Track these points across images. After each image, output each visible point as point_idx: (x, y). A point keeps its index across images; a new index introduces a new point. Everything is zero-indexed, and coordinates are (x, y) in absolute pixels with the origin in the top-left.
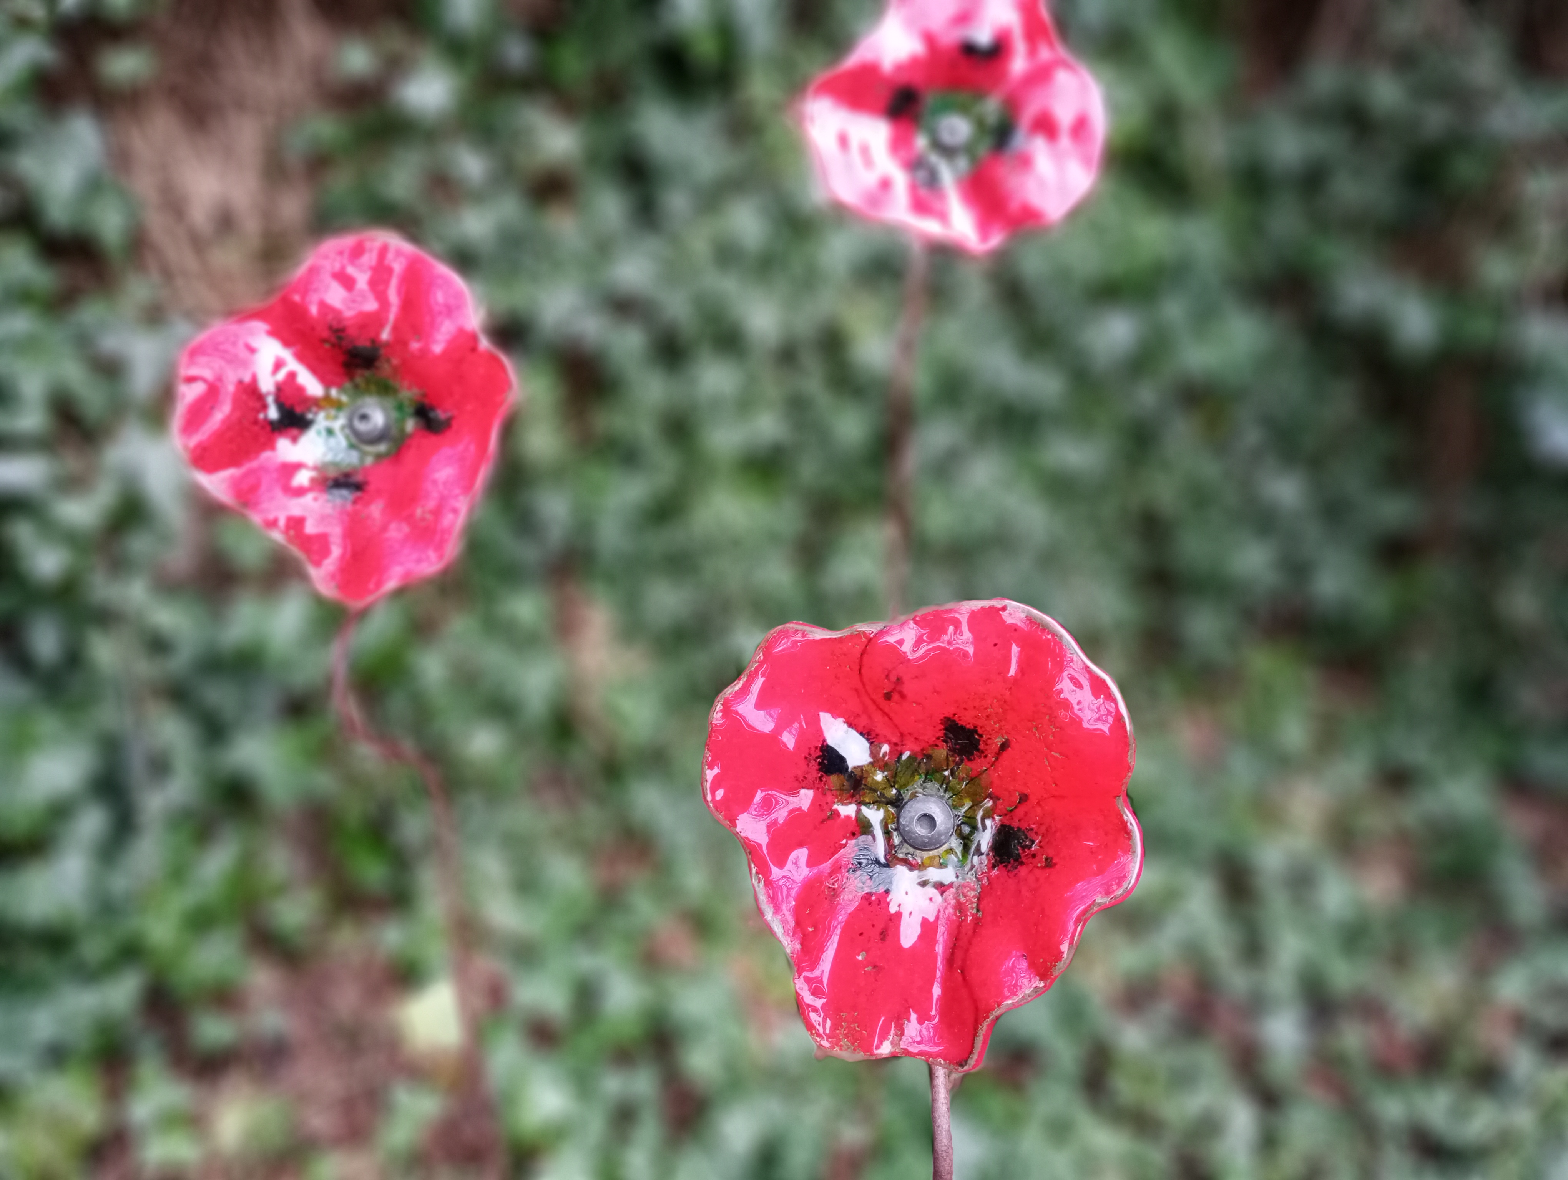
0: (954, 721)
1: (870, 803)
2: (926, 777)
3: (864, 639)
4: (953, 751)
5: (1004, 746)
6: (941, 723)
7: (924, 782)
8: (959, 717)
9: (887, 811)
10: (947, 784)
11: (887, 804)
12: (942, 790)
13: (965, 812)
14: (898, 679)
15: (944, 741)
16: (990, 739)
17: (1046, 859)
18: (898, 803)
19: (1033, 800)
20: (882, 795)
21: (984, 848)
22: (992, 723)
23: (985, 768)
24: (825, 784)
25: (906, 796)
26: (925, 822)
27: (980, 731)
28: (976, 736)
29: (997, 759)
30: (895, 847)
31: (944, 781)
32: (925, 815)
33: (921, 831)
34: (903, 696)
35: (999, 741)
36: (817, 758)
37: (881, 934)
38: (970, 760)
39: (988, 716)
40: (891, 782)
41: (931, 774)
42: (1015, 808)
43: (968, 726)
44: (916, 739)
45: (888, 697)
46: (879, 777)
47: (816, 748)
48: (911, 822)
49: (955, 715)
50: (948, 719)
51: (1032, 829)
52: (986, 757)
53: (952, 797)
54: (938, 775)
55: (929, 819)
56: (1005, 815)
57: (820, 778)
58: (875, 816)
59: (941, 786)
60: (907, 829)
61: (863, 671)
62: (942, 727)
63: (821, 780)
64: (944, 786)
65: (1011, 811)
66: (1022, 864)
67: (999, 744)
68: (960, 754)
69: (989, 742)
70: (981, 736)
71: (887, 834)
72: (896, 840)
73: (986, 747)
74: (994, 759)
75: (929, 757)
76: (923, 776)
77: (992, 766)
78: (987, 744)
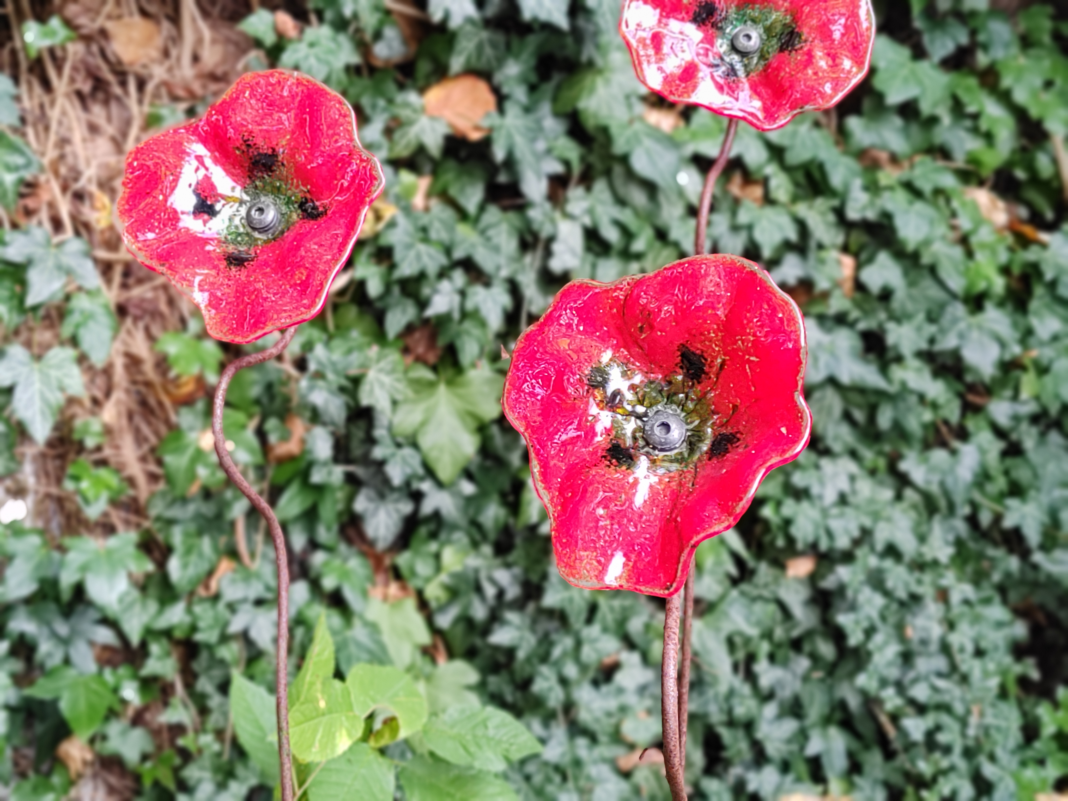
0: (687, 348)
2: (667, 400)
4: (686, 375)
5: (723, 365)
6: (678, 351)
7: (666, 404)
8: (691, 344)
10: (683, 406)
11: (637, 418)
12: (679, 410)
13: (694, 426)
14: (648, 314)
15: (680, 367)
16: (712, 361)
18: (644, 417)
19: (742, 408)
21: (705, 449)
22: (713, 346)
23: (709, 388)
25: (651, 413)
26: (663, 429)
27: (706, 356)
28: (703, 361)
29: (717, 378)
30: (640, 448)
31: (680, 404)
32: (663, 424)
33: (658, 434)
34: (650, 328)
35: (718, 362)
38: (699, 383)
39: (710, 341)
41: (670, 398)
42: (730, 417)
43: (697, 352)
44: (661, 366)
45: (640, 330)
48: (653, 428)
49: (687, 341)
50: (683, 346)
51: (739, 431)
52: (710, 378)
53: (686, 415)
54: (676, 398)
55: (667, 427)
56: (722, 425)
58: (627, 426)
59: (678, 407)
60: (650, 433)
61: (626, 311)
62: (679, 353)
64: (681, 407)
65: (727, 421)
66: (728, 452)
67: (719, 365)
68: (692, 379)
69: (712, 364)
70: (706, 360)
72: (641, 442)
73: (710, 369)
74: (715, 379)
75: (670, 383)
76: (665, 400)
77: (714, 385)
78: (710, 367)
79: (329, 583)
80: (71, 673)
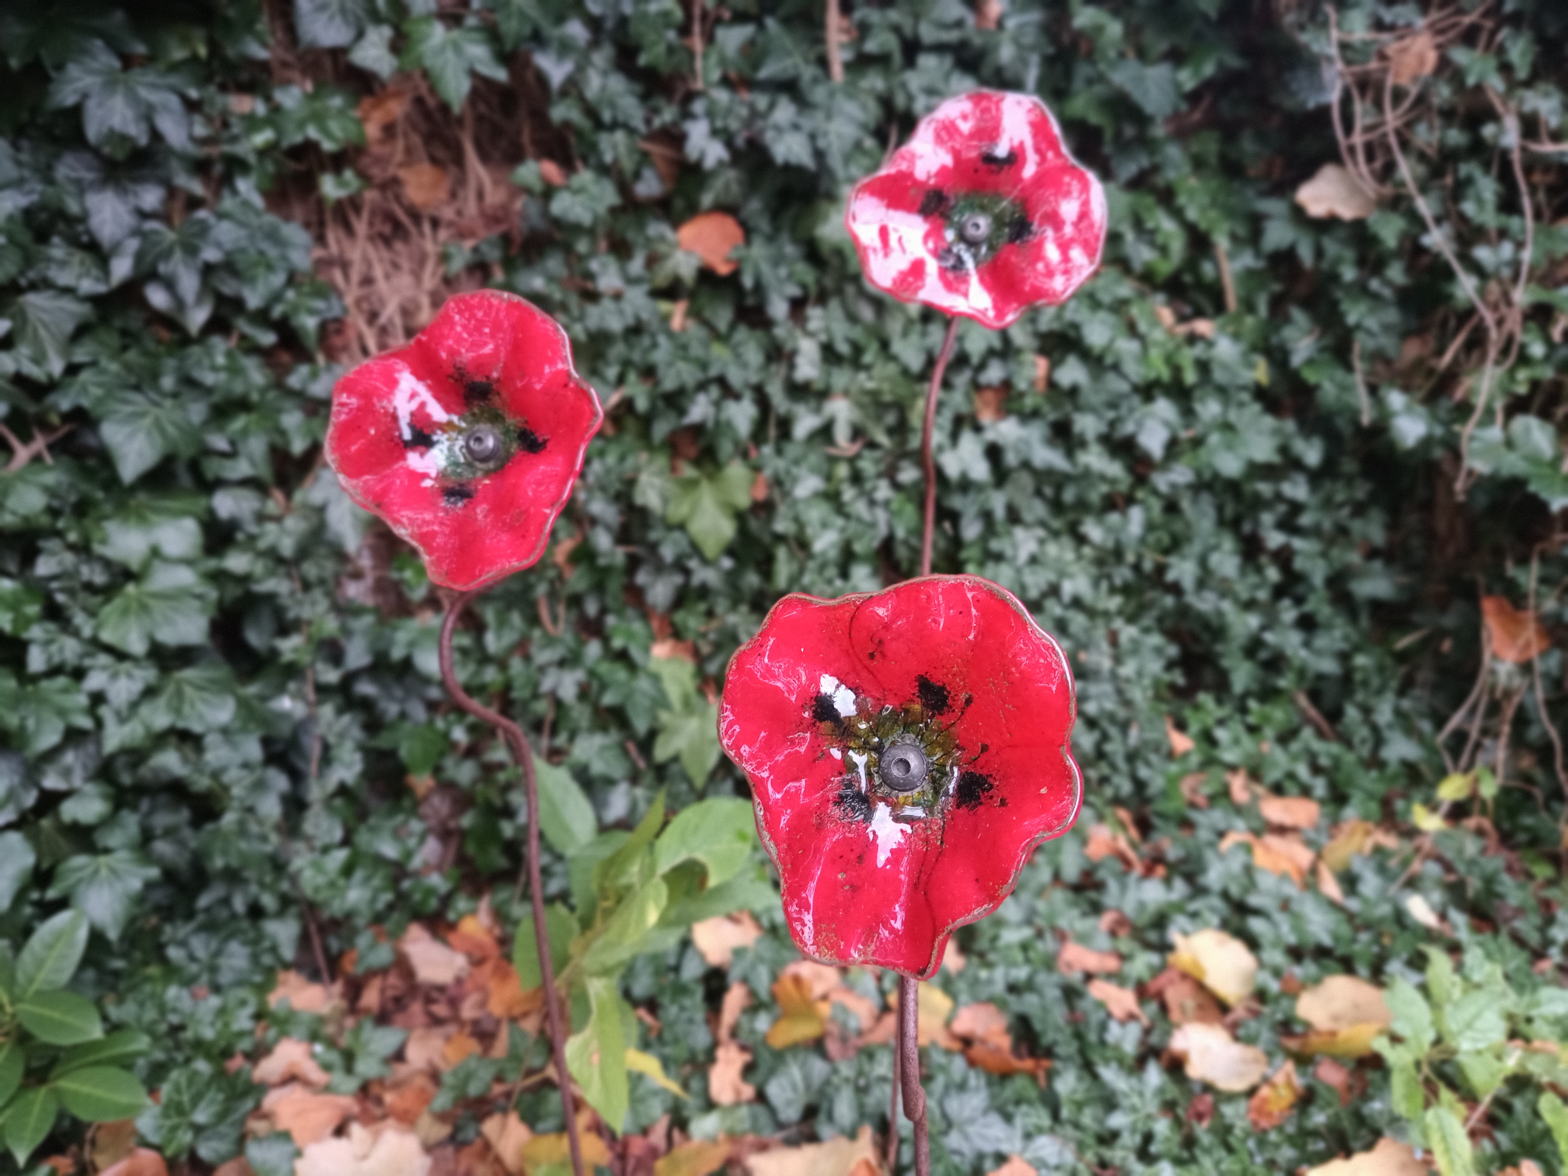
0: (927, 679)
1: (855, 748)
2: (904, 729)
3: (853, 607)
4: (926, 706)
5: (969, 701)
6: (916, 681)
8: (931, 675)
9: (870, 756)
10: (922, 736)
11: (870, 750)
12: (917, 741)
13: (937, 760)
14: (880, 641)
15: (918, 697)
16: (956, 695)
17: (1001, 800)
18: (879, 749)
19: (993, 750)
20: (866, 742)
21: (951, 791)
22: (958, 680)
23: (953, 722)
24: (818, 729)
25: (887, 745)
26: (902, 767)
27: (948, 689)
28: (946, 693)
29: (962, 713)
30: (876, 787)
31: (919, 734)
32: (901, 760)
33: (896, 772)
34: (883, 655)
35: (963, 696)
36: (812, 706)
37: (859, 857)
38: (941, 714)
39: (954, 675)
40: (873, 731)
41: (909, 726)
42: (979, 756)
43: (938, 684)
44: (896, 694)
45: (872, 656)
46: (863, 726)
47: (812, 698)
48: (889, 765)
49: (927, 673)
50: (922, 677)
51: (991, 776)
52: (953, 711)
53: (926, 747)
54: (915, 727)
55: (906, 764)
56: (970, 763)
57: (814, 724)
58: (860, 759)
59: (917, 737)
60: (886, 771)
61: (853, 633)
62: (917, 684)
63: (815, 726)
64: (920, 737)
65: (975, 760)
66: (981, 803)
67: (964, 700)
68: (933, 710)
69: (956, 698)
70: (949, 693)
71: (869, 775)
72: (877, 781)
73: (954, 703)
74: (960, 714)
75: (907, 711)
76: (902, 729)
77: (958, 719)
78: (954, 700)
79: (617, 643)
80: (407, 726)
